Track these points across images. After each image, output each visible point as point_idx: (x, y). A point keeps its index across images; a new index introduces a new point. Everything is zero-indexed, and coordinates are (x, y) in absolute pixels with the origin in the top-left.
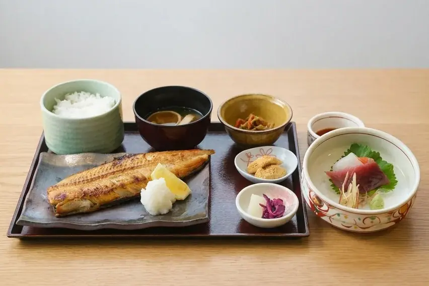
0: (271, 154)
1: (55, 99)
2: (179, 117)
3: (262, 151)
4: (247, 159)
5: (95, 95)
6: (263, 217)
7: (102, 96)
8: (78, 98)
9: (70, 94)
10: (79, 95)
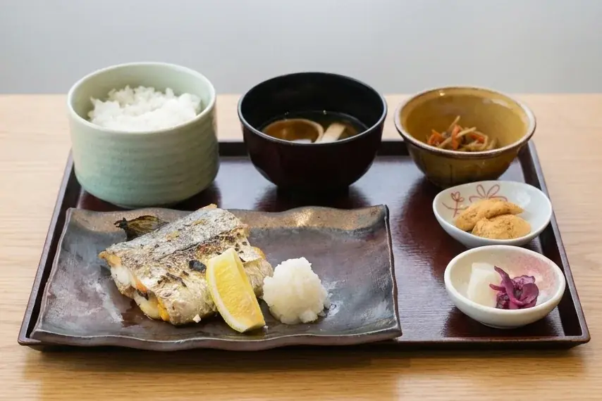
0: (496, 195)
1: (92, 99)
2: (320, 128)
3: (480, 189)
4: (453, 204)
5: (164, 93)
6: (497, 307)
7: (177, 94)
8: (134, 98)
9: (118, 90)
10: (134, 92)
